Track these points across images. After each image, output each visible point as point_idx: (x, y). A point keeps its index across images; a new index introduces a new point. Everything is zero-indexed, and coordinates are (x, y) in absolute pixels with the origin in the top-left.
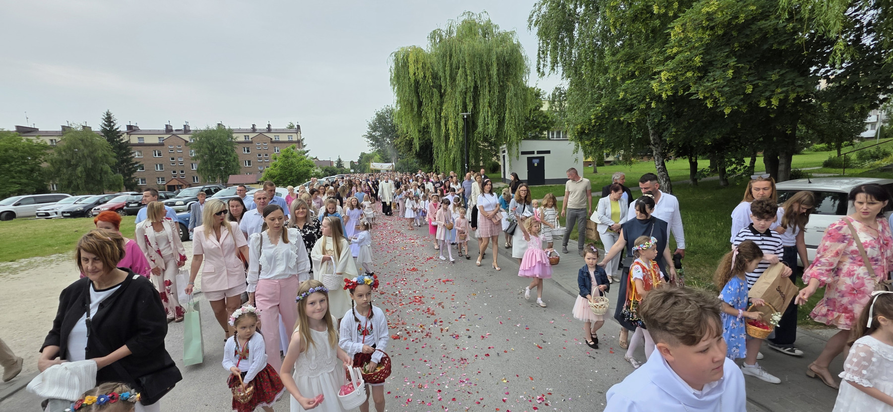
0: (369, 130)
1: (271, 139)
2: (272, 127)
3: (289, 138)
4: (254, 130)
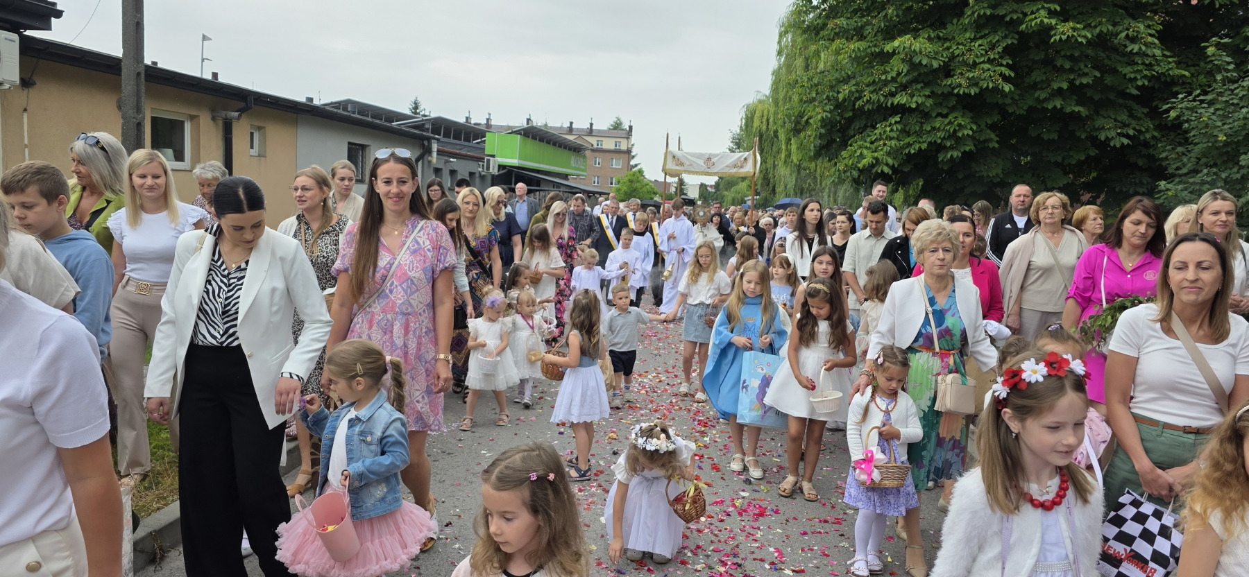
0: (731, 145)
1: (592, 145)
2: (595, 127)
3: (616, 146)
4: (570, 130)
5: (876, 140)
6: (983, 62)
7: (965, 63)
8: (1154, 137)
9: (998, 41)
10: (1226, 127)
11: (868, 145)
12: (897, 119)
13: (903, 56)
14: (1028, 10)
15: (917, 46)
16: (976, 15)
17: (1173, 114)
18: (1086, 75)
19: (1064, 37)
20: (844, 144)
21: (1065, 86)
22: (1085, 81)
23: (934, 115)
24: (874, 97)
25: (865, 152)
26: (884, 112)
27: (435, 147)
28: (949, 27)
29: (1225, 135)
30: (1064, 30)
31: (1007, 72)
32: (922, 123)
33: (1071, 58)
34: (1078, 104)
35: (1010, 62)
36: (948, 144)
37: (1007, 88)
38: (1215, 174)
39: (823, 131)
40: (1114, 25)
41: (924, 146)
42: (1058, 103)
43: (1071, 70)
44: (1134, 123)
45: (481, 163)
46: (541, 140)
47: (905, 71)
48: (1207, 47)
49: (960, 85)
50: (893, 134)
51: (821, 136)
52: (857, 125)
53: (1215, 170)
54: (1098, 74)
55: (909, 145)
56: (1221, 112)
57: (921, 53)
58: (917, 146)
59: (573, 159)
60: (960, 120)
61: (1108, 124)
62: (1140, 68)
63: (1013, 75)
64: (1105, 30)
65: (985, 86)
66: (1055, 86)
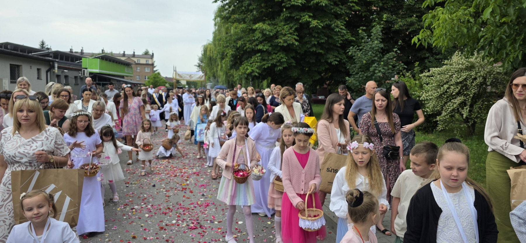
0: (199, 62)
1: (135, 62)
2: (136, 54)
3: (146, 62)
4: (124, 55)
5: (253, 63)
6: (288, 34)
7: (282, 34)
8: (346, 61)
9: (293, 26)
10: (366, 58)
11: (249, 64)
12: (259, 54)
13: (259, 31)
14: (302, 15)
15: (264, 27)
16: (284, 16)
17: (350, 53)
18: (323, 39)
19: (314, 26)
20: (241, 64)
21: (316, 43)
22: (322, 41)
23: (272, 53)
24: (250, 46)
25: (248, 67)
26: (254, 52)
27: (56, 65)
28: (276, 20)
29: (366, 61)
30: (314, 23)
31: (296, 38)
32: (268, 57)
33: (318, 33)
34: (321, 49)
35: (297, 34)
36: (278, 64)
37: (297, 43)
38: (363, 74)
39: (232, 59)
40: (330, 21)
41: (270, 65)
42: (314, 49)
43: (318, 37)
44: (340, 56)
45: (80, 72)
46: (110, 61)
47: (261, 36)
48: (359, 30)
49: (280, 42)
50: (258, 61)
51: (232, 61)
52: (245, 57)
53: (363, 73)
54: (326, 39)
55: (264, 65)
56: (364, 53)
57: (266, 29)
58: (267, 65)
59: (126, 69)
60: (282, 56)
61: (331, 56)
62: (340, 37)
63: (298, 39)
64: (327, 23)
65: (289, 43)
66: (313, 43)
